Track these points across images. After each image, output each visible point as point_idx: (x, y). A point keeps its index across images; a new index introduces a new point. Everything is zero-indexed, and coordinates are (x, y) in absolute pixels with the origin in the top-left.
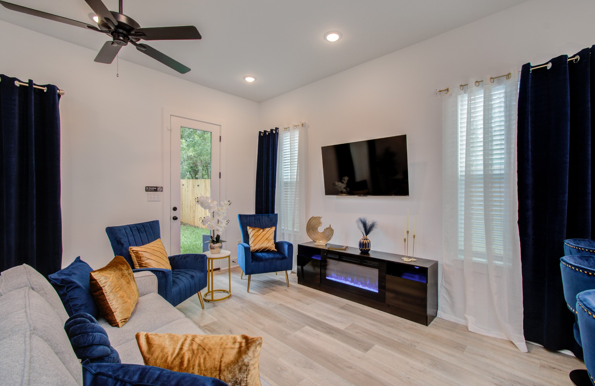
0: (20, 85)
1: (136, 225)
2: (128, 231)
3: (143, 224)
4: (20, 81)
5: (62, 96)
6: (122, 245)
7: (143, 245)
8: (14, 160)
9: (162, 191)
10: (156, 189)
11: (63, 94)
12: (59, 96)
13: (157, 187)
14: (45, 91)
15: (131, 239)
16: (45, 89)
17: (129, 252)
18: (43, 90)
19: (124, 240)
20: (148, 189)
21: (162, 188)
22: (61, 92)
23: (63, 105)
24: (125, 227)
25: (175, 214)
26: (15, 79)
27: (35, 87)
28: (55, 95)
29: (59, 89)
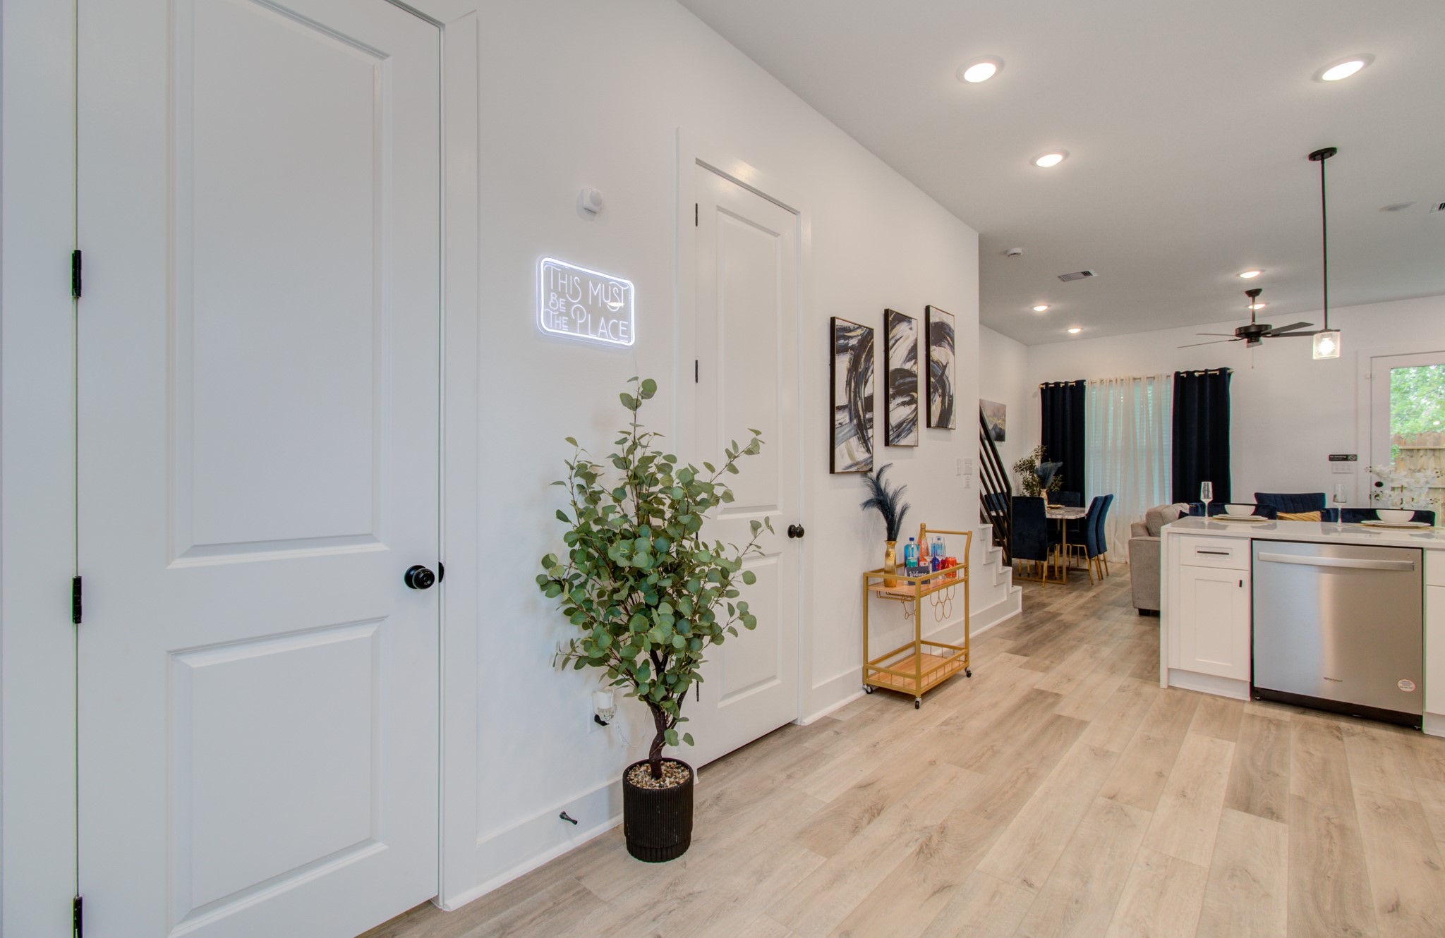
0: (1200, 375)
1: (1291, 496)
2: (1279, 499)
3: (1300, 496)
4: (1198, 372)
5: (1232, 374)
8: (1195, 437)
9: (1356, 460)
10: (1345, 458)
12: (1230, 375)
13: (1347, 456)
15: (1281, 506)
16: (1218, 373)
18: (1216, 374)
20: (1333, 458)
21: (1356, 456)
22: (1231, 371)
24: (1275, 496)
26: (1195, 372)
27: (1209, 373)
28: (1225, 374)
29: (1229, 369)
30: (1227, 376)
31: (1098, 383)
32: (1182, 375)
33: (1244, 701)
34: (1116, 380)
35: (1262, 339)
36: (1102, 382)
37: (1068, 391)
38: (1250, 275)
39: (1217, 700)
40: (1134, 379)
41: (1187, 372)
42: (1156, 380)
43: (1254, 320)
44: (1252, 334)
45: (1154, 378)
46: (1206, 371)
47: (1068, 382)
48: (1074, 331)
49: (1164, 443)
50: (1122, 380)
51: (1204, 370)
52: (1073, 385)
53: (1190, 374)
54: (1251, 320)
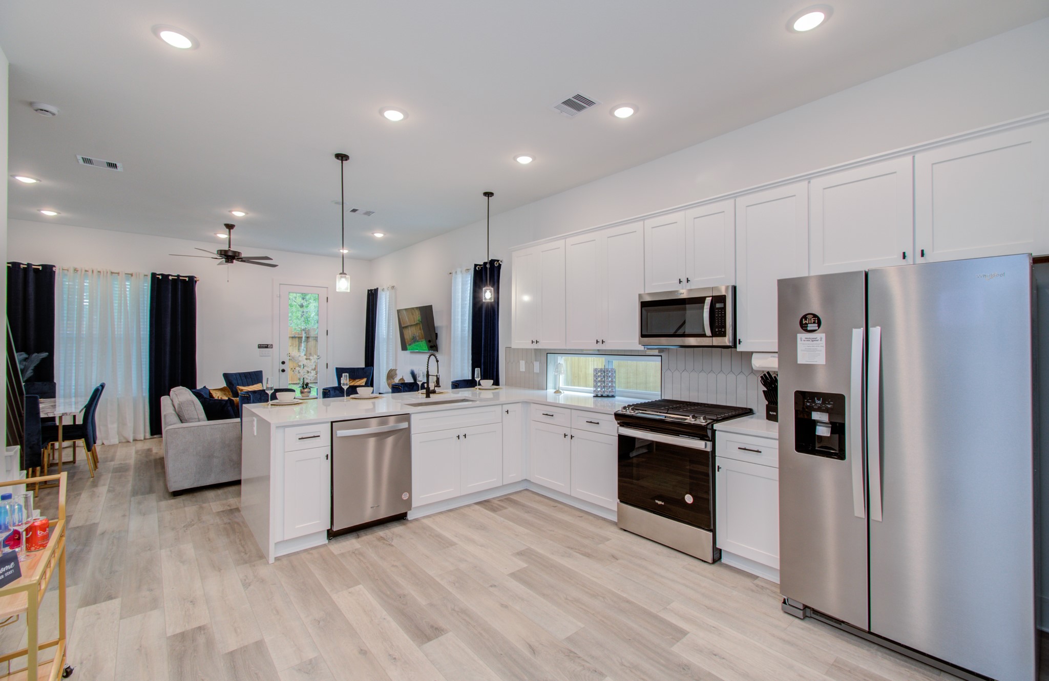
0: (172, 279)
1: (244, 374)
2: (238, 376)
3: (249, 373)
4: (172, 276)
5: (197, 282)
6: (233, 385)
7: (248, 386)
8: (168, 329)
9: (272, 348)
10: (267, 346)
11: (198, 280)
12: (196, 282)
13: (267, 345)
14: (187, 280)
15: (240, 382)
16: (187, 279)
17: (237, 390)
18: (186, 280)
19: (234, 382)
20: (260, 346)
21: (272, 345)
22: (197, 279)
23: (198, 288)
24: (236, 374)
25: (283, 367)
26: (169, 275)
27: (181, 278)
28: (193, 282)
29: (196, 278)
30: (194, 283)
31: (72, 270)
32: (158, 276)
33: (325, 545)
34: (93, 271)
35: (234, 261)
36: (76, 270)
37: (31, 275)
38: (239, 214)
39: (312, 554)
40: (112, 273)
41: (162, 275)
42: (133, 278)
43: (230, 247)
44: (229, 256)
45: (132, 275)
46: (178, 276)
47: (32, 265)
48: (49, 213)
49: (142, 333)
50: (99, 272)
51: (176, 275)
52: (39, 269)
53: (165, 277)
54: (228, 247)
